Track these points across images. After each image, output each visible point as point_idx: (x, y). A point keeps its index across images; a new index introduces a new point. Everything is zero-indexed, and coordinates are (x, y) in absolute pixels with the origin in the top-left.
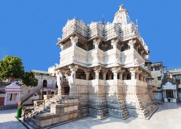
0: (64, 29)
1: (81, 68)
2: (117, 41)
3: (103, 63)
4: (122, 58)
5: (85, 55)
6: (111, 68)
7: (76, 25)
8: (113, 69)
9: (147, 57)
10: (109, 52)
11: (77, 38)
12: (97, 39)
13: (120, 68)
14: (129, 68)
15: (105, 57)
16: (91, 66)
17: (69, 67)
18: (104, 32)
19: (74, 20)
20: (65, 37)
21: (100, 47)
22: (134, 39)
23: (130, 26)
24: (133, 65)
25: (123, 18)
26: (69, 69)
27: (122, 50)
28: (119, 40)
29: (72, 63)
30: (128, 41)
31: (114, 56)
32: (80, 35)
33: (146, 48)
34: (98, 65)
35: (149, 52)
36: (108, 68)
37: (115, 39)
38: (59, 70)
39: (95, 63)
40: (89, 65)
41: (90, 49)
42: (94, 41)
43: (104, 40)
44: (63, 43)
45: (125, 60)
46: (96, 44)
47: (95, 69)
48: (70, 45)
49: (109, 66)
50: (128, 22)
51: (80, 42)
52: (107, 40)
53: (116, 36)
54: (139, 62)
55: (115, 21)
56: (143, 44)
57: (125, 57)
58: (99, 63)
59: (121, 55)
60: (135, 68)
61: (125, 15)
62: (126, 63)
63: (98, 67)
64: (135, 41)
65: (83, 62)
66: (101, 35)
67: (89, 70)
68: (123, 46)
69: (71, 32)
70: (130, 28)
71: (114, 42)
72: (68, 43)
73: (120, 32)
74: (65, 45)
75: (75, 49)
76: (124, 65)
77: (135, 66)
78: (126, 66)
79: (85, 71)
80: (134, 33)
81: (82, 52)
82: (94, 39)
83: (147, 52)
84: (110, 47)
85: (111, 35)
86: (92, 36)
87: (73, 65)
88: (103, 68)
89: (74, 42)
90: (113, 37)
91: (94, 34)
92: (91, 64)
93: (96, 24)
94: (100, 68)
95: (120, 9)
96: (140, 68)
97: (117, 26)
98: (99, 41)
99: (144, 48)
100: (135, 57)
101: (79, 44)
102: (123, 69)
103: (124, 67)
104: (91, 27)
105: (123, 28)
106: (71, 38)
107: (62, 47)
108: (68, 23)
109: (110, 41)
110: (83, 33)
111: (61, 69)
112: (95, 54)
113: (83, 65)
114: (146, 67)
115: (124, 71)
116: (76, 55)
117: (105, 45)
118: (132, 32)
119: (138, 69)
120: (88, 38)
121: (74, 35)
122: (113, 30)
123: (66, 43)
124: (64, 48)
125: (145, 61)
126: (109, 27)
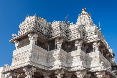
0: (22, 25)
1: (39, 71)
2: (81, 42)
4: (87, 61)
5: (44, 55)
6: (75, 72)
7: (36, 22)
8: (78, 73)
9: (113, 60)
10: (73, 53)
11: (36, 36)
12: (60, 38)
13: (85, 72)
14: (95, 72)
16: (52, 69)
17: (24, 69)
18: (67, 32)
19: (34, 17)
20: (21, 33)
21: (63, 47)
22: (98, 42)
23: (93, 28)
24: (99, 69)
25: (86, 21)
26: (24, 72)
27: (87, 52)
28: (84, 41)
29: (28, 64)
30: (92, 43)
32: (40, 33)
33: (111, 51)
34: (60, 68)
35: (114, 55)
36: (71, 72)
37: (79, 40)
38: (8, 74)
39: (57, 65)
40: (50, 67)
41: (51, 49)
42: (56, 40)
43: (67, 40)
44: (19, 40)
45: (91, 63)
46: (59, 44)
47: (56, 73)
48: (28, 43)
49: (73, 70)
50: (92, 25)
51: (40, 40)
52: (71, 40)
53: (80, 37)
54: (105, 65)
55: (78, 22)
56: (108, 47)
57: (90, 59)
58: (62, 66)
59: (86, 57)
60: (101, 72)
61: (88, 18)
63: (60, 70)
64: (99, 44)
65: (42, 64)
66: (64, 35)
67: (49, 74)
68: (88, 48)
69: (30, 29)
70: (93, 30)
71: (78, 43)
72: (25, 40)
73: (84, 33)
74: (21, 42)
75: (33, 47)
76: (90, 69)
77: (103, 69)
78: (93, 70)
79: (44, 74)
80: (97, 36)
82: (56, 38)
83: (112, 55)
84: (74, 48)
85: (75, 35)
86: (54, 35)
87: (29, 67)
88: (66, 71)
90: (77, 38)
91: (57, 33)
92: (52, 67)
93: (58, 23)
94: (63, 72)
95: (83, 12)
96: (107, 73)
97: (81, 28)
98: (62, 41)
99: (108, 51)
101: (39, 43)
102: (88, 73)
103: (90, 71)
104: (53, 25)
105: (87, 29)
106: (29, 35)
107: (17, 44)
108: (27, 19)
109: (73, 42)
110: (44, 31)
111: (12, 72)
112: (57, 55)
113: (42, 68)
114: (113, 72)
115: (90, 75)
116: (33, 55)
117: (68, 46)
118: (96, 35)
119: (105, 73)
120: (49, 37)
121: (33, 33)
122: (77, 31)
123: (23, 40)
124: (19, 47)
125: (111, 65)
126: (72, 27)
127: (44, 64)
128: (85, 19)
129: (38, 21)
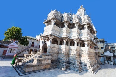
0: (49, 15)
1: (55, 38)
2: (78, 24)
3: (69, 36)
4: (80, 34)
5: (58, 30)
6: (73, 39)
7: (55, 13)
8: (74, 40)
9: (95, 35)
10: (73, 30)
11: (55, 20)
12: (67, 22)
13: (79, 40)
14: (84, 40)
15: (70, 33)
16: (62, 37)
17: (49, 36)
18: (71, 19)
19: (55, 11)
20: (48, 19)
21: (68, 26)
22: (88, 24)
23: (86, 17)
24: (87, 39)
25: (82, 13)
26: (49, 37)
27: (81, 29)
28: (80, 24)
29: (50, 34)
30: (84, 25)
31: (76, 33)
32: (57, 19)
33: (95, 30)
34: (66, 37)
35: (96, 32)
36: (71, 39)
38: (42, 38)
39: (64, 35)
40: (61, 36)
41: (62, 27)
42: (65, 23)
43: (71, 23)
44: (47, 22)
45: (82, 35)
46: (66, 25)
47: (64, 39)
48: (51, 24)
49: (72, 38)
50: (85, 15)
51: (57, 22)
52: (73, 23)
53: (78, 21)
54: (90, 37)
55: (78, 13)
56: (93, 27)
57: (82, 33)
58: (66, 36)
59: (80, 32)
60: (88, 40)
61: (84, 11)
62: (82, 37)
63: (66, 38)
64: (88, 25)
65: (57, 34)
66: (69, 20)
67: (60, 39)
68: (82, 27)
69: (53, 17)
70: (86, 18)
71: (76, 24)
72: (50, 23)
73: (80, 19)
74: (48, 23)
75: (54, 26)
76: (81, 38)
77: (89, 39)
78: (83, 39)
79: (58, 39)
81: (57, 28)
82: (65, 22)
83: (95, 32)
84: (74, 27)
85: (75, 20)
86: (64, 20)
87: (51, 35)
88: (68, 38)
89: (53, 23)
90: (76, 22)
91: (65, 19)
92: (62, 36)
93: (67, 14)
94: (67, 39)
95: (81, 7)
96: (91, 41)
97: (79, 16)
98: (68, 23)
99: (93, 30)
100: (88, 34)
101: (56, 24)
102: (80, 40)
103: (82, 39)
104: (64, 15)
105: (82, 17)
106: (52, 20)
107: (46, 24)
108: (51, 12)
109: (74, 24)
110: (59, 18)
111: (44, 37)
112: (64, 30)
113: (57, 36)
114: (94, 41)
115: (81, 41)
116: (53, 30)
117: (71, 26)
118: (87, 20)
119: (89, 41)
120: (61, 21)
121: (54, 19)
122: (76, 18)
123: (49, 22)
124: (47, 25)
125: (94, 37)
126: (74, 16)
127: (58, 34)
128: (82, 11)
129: (56, 13)
